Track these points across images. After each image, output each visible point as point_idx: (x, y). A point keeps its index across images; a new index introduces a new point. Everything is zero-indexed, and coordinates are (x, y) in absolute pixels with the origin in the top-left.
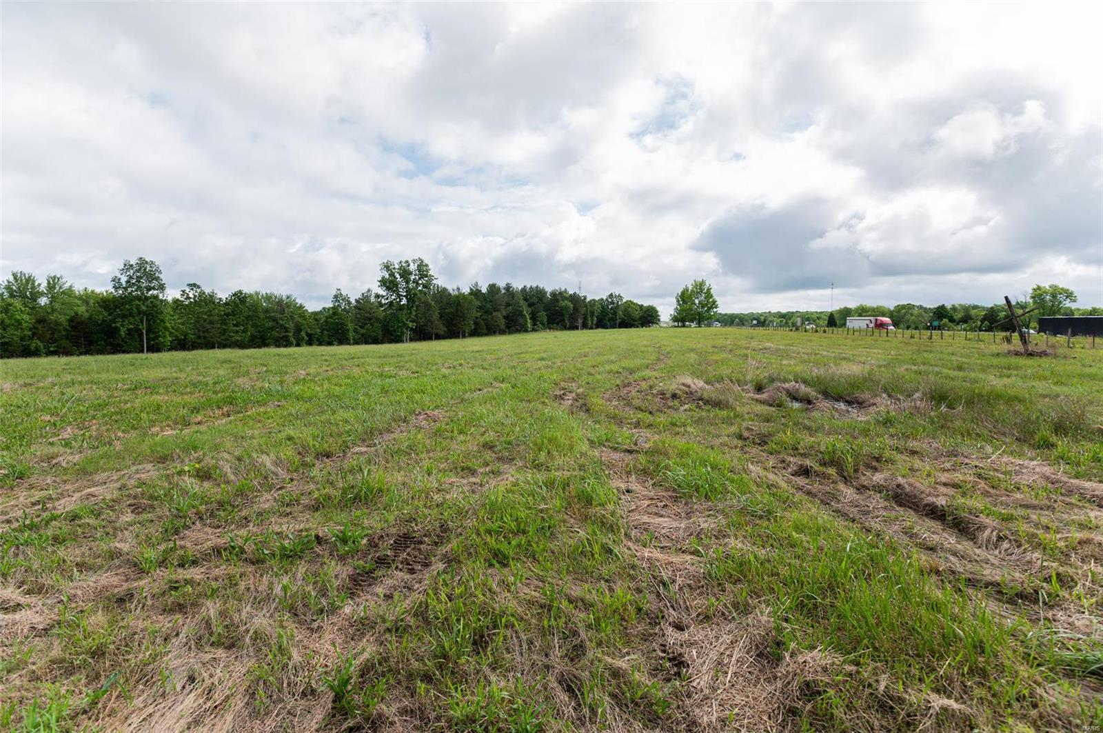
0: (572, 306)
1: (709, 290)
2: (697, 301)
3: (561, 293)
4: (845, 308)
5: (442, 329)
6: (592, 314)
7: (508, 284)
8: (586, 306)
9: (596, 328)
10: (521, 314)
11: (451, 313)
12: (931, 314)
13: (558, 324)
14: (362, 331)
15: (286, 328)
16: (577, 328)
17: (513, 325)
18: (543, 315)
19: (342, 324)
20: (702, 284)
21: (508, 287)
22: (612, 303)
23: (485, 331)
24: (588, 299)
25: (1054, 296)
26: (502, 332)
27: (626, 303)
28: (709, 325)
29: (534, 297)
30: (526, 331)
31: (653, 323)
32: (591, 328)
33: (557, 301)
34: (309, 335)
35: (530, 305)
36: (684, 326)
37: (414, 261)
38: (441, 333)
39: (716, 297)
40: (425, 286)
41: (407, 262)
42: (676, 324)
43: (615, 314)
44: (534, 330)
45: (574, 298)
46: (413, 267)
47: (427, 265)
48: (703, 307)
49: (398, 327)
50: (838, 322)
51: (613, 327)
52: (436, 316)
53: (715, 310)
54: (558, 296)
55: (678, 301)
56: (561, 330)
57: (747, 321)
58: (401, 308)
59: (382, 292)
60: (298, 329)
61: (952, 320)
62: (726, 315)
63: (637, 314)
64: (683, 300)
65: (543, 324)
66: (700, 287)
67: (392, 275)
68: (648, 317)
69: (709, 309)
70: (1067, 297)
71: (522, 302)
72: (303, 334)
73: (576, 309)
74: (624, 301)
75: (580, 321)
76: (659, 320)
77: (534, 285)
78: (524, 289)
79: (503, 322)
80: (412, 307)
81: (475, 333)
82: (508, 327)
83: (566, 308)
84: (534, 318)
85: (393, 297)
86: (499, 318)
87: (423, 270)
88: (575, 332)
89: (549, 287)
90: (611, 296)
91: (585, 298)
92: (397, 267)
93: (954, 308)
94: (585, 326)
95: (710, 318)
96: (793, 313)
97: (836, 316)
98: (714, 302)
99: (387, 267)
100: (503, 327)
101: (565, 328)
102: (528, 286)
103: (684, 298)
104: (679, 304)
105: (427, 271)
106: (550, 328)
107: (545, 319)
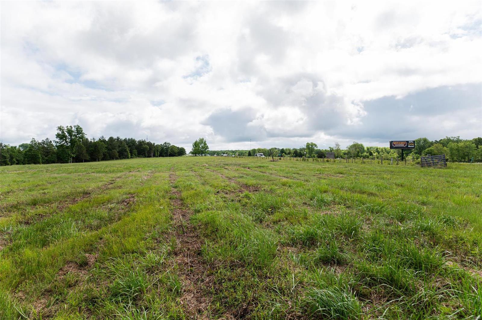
0: (148, 147)
1: (205, 142)
2: (201, 146)
3: (143, 142)
4: (254, 149)
5: (88, 157)
6: (157, 151)
7: (118, 137)
8: (155, 147)
9: (159, 157)
10: (126, 151)
11: (92, 150)
12: (280, 152)
13: (142, 155)
14: (46, 158)
15: (5, 157)
16: (151, 157)
17: (122, 155)
18: (135, 151)
19: (36, 155)
20: (203, 139)
21: (118, 138)
22: (166, 146)
23: (109, 158)
24: (155, 145)
25: (312, 146)
26: (117, 159)
27: (172, 146)
28: (205, 155)
29: (131, 143)
30: (128, 158)
31: (183, 154)
32: (157, 157)
33: (142, 145)
34: (17, 160)
35: (129, 147)
36: (196, 156)
37: (75, 126)
38: (88, 159)
39: (208, 145)
40: (80, 138)
41: (71, 126)
42: (193, 155)
43: (167, 151)
44: (131, 158)
45: (149, 144)
46: (74, 129)
47: (81, 128)
48: (203, 149)
49: (66, 156)
50: (252, 154)
51: (167, 156)
52: (85, 151)
53: (208, 150)
54: (141, 143)
55: (193, 146)
56: (144, 157)
57: (220, 154)
58: (67, 147)
59: (58, 140)
60: (12, 158)
61: (286, 154)
62: (212, 151)
63: (176, 151)
64: (195, 146)
65: (135, 155)
66: (202, 141)
67: (63, 132)
68: (181, 152)
69: (206, 149)
70: (315, 146)
71: (126, 146)
72: (14, 160)
73: (150, 149)
74: (171, 145)
75: (152, 154)
76: (186, 153)
77: (130, 138)
78: (125, 140)
79: (118, 154)
80: (74, 147)
81: (104, 159)
82: (119, 156)
83: (146, 148)
84: (131, 152)
85: (63, 143)
86: (116, 152)
87: (79, 130)
88: (150, 158)
89: (137, 139)
90: (165, 143)
91: (154, 144)
92: (66, 128)
93: (286, 150)
94: (154, 156)
95: (206, 152)
96: (237, 151)
97: (251, 152)
98: (207, 147)
99: (60, 128)
100: (117, 156)
101: (145, 157)
102: (128, 138)
103: (196, 145)
104: (194, 147)
105: (82, 131)
106: (139, 157)
107: (136, 153)
